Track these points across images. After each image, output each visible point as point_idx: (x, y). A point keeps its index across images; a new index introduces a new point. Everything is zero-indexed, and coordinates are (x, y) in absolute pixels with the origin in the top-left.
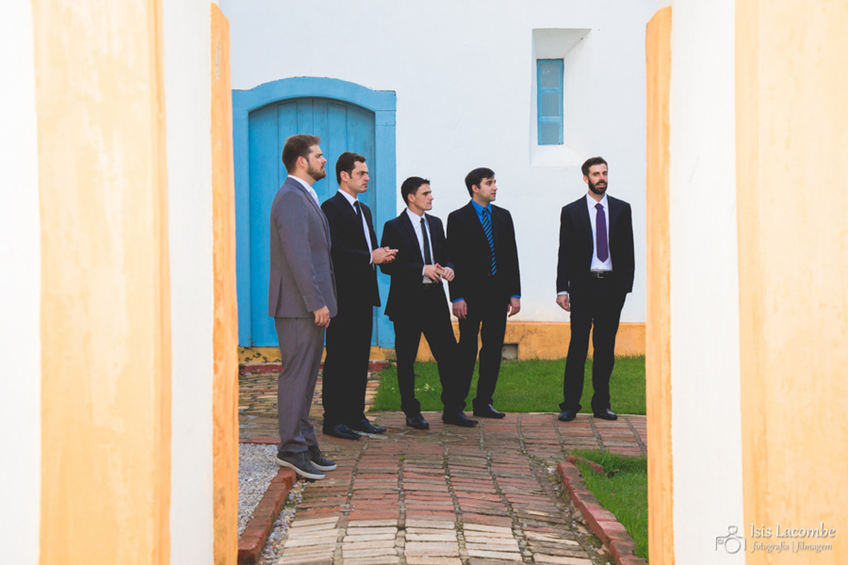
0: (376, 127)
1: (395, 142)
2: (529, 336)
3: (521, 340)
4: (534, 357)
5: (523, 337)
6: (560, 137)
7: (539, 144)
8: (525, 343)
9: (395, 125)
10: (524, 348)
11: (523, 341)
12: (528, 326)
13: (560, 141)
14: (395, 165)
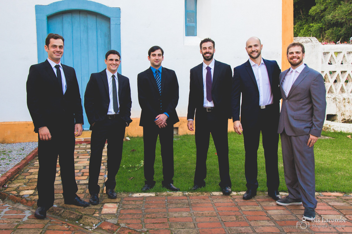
0: (111, 25)
1: (120, 33)
2: (183, 124)
3: (180, 126)
4: (185, 134)
5: (181, 124)
6: (195, 33)
7: (186, 36)
8: (181, 127)
9: (120, 24)
10: (181, 129)
11: (181, 126)
12: (183, 119)
13: (195, 35)
14: (121, 44)
